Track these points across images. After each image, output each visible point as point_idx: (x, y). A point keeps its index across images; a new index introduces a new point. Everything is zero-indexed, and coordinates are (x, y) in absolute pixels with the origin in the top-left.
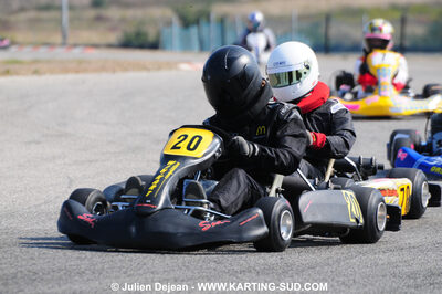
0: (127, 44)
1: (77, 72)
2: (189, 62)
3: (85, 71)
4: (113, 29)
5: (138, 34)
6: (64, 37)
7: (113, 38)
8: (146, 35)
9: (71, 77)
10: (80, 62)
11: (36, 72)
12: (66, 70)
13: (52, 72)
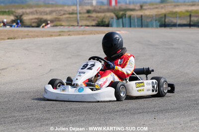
0: (98, 25)
1: (83, 34)
2: (119, 31)
3: (85, 34)
4: (94, 20)
5: (102, 21)
6: (78, 23)
7: (94, 23)
8: (105, 22)
9: (81, 36)
10: (84, 31)
11: (69, 35)
12: (79, 34)
13: (74, 35)
